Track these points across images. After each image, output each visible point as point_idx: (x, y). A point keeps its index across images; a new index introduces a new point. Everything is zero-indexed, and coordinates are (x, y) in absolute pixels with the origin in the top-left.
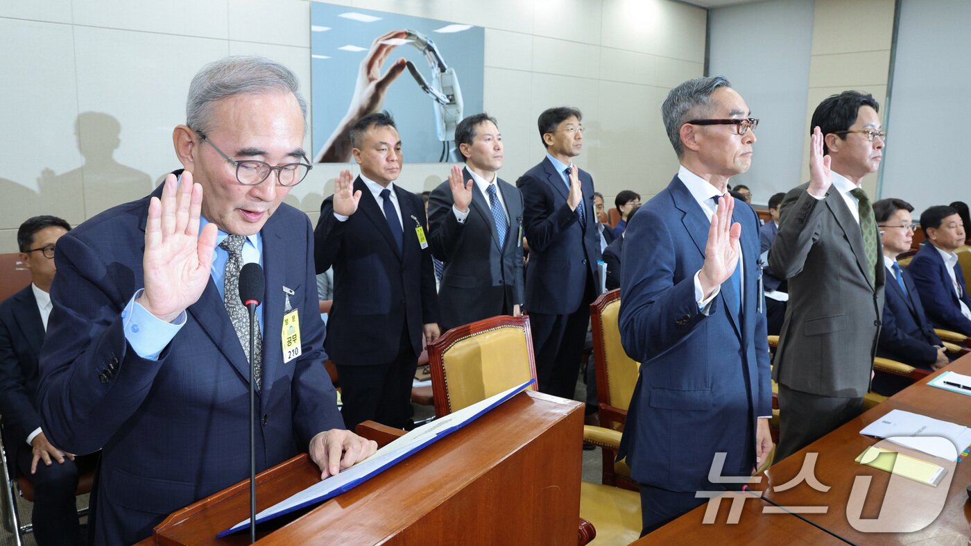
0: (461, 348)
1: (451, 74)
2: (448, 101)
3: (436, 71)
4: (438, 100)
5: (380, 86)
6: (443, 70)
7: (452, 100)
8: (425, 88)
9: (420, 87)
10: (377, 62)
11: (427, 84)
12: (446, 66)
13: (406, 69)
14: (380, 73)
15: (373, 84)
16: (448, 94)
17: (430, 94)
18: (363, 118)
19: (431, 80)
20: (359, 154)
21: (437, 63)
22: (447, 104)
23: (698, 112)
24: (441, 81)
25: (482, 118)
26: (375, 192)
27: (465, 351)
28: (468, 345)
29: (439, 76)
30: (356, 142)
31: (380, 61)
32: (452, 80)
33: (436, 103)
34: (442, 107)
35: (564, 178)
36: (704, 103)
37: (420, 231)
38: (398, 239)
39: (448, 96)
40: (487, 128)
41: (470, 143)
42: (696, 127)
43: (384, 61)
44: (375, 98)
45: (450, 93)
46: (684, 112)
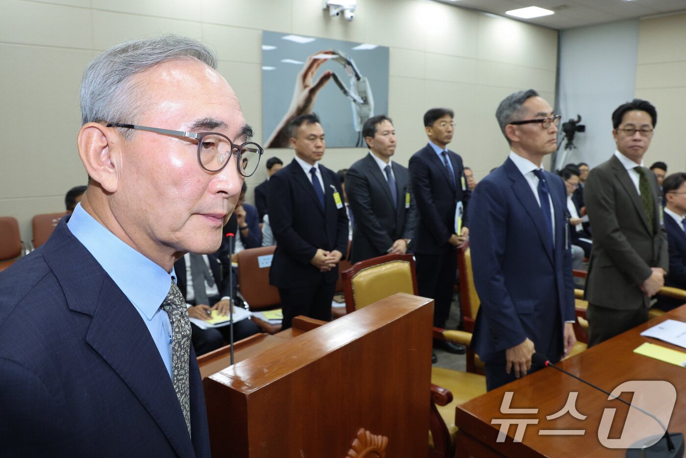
0: (365, 275)
1: (364, 81)
2: (362, 101)
3: (353, 80)
4: (355, 101)
5: (313, 91)
6: (358, 78)
7: (366, 101)
8: (345, 92)
9: (341, 92)
10: (310, 74)
11: (347, 89)
12: (360, 75)
13: (331, 80)
14: (312, 82)
15: (306, 91)
16: (363, 96)
17: (349, 97)
18: (298, 117)
19: (349, 86)
20: (295, 142)
21: (354, 74)
22: (362, 104)
23: (516, 117)
24: (357, 87)
25: (382, 118)
26: (307, 169)
27: (368, 278)
28: (370, 274)
29: (356, 83)
30: (294, 133)
31: (312, 73)
32: (366, 86)
33: (353, 104)
34: (358, 107)
35: (441, 158)
36: (519, 110)
37: (336, 196)
38: (322, 200)
39: (362, 98)
40: (385, 126)
41: (373, 136)
42: (515, 126)
43: (315, 73)
44: (308, 100)
45: (364, 95)
46: (507, 117)
